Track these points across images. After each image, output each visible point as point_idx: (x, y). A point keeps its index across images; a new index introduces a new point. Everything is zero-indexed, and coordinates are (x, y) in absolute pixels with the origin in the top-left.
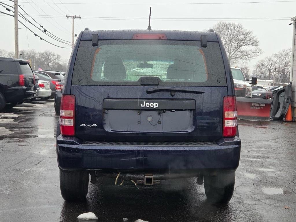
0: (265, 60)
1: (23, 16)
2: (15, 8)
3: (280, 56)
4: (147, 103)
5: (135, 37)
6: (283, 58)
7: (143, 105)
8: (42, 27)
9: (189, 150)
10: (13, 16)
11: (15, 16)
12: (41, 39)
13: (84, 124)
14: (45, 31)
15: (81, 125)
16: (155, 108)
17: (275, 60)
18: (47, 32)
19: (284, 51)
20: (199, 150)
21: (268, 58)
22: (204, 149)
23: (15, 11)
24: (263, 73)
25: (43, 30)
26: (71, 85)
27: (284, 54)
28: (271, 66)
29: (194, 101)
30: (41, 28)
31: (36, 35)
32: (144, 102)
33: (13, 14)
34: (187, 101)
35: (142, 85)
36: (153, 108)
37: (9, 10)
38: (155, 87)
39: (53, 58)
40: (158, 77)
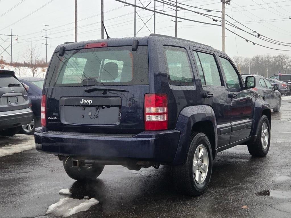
1: (232, 24)
2: (223, 18)
5: (86, 47)
7: (82, 102)
8: (255, 32)
9: (107, 140)
10: (220, 25)
11: (223, 26)
12: (254, 44)
13: (50, 117)
14: (259, 35)
15: (48, 118)
16: (90, 104)
18: (261, 36)
20: (115, 141)
22: (119, 140)
23: (222, 20)
25: (257, 35)
29: (120, 98)
30: (254, 34)
31: (247, 41)
32: (83, 100)
33: (221, 24)
34: (113, 98)
35: (85, 86)
36: (88, 105)
37: (216, 21)
38: (89, 87)
39: (287, 61)
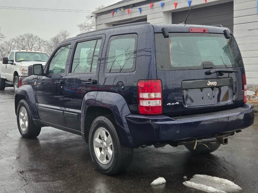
0: (5, 44)
3: (18, 40)
4: (211, 82)
5: (190, 31)
6: (20, 42)
7: (208, 84)
13: (170, 103)
15: (167, 104)
16: (215, 85)
17: (13, 44)
19: (21, 36)
21: (7, 42)
24: (4, 56)
26: (157, 71)
27: (20, 39)
28: (10, 49)
29: (231, 78)
32: (209, 82)
35: (204, 68)
36: (214, 86)
40: (211, 61)
